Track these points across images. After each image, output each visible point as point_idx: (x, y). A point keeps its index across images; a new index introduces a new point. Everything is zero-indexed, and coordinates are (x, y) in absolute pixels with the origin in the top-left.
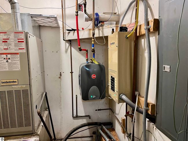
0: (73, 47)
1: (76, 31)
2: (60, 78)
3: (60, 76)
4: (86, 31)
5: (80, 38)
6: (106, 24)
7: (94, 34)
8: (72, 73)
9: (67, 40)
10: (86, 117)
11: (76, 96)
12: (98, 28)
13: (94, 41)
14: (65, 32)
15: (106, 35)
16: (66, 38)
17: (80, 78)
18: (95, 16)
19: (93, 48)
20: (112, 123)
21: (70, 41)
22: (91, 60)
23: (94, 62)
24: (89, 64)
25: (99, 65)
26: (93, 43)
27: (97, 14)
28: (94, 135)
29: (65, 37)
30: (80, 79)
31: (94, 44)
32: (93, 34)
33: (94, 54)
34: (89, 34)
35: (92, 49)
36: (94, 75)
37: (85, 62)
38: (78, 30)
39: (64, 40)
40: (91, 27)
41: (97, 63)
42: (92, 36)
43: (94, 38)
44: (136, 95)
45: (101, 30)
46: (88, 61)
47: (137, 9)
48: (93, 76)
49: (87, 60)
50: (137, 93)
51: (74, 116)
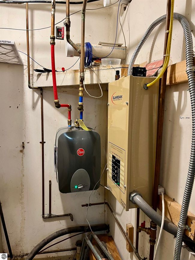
0: (45, 100)
1: (51, 73)
2: (21, 151)
3: (22, 149)
4: (68, 74)
5: (58, 84)
6: (105, 62)
7: (84, 80)
8: (43, 143)
9: (35, 88)
10: (66, 217)
11: (50, 182)
12: (90, 68)
13: (83, 91)
14: (32, 75)
15: (103, 82)
16: (34, 84)
17: (56, 153)
18: (85, 47)
19: (80, 103)
20: (109, 225)
21: (41, 90)
22: (77, 122)
23: (80, 126)
24: (73, 130)
25: (91, 132)
26: (80, 94)
27: (89, 45)
28: (78, 248)
29: (32, 82)
30: (57, 155)
31: (82, 97)
32: (82, 79)
33: (82, 113)
34: (75, 79)
35: (79, 105)
36: (81, 150)
37: (67, 125)
38: (54, 71)
39: (30, 87)
40: (77, 67)
41: (87, 130)
42: (78, 83)
43: (82, 87)
44: (159, 194)
45: (96, 72)
46: (71, 125)
47: (168, 34)
48: (80, 152)
49: (70, 123)
50: (160, 190)
51: (46, 216)
